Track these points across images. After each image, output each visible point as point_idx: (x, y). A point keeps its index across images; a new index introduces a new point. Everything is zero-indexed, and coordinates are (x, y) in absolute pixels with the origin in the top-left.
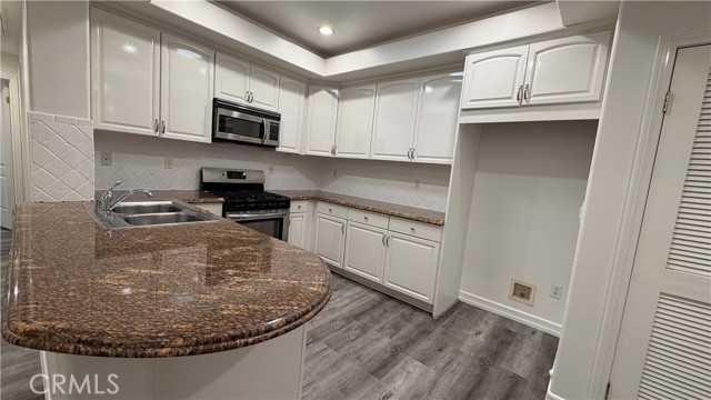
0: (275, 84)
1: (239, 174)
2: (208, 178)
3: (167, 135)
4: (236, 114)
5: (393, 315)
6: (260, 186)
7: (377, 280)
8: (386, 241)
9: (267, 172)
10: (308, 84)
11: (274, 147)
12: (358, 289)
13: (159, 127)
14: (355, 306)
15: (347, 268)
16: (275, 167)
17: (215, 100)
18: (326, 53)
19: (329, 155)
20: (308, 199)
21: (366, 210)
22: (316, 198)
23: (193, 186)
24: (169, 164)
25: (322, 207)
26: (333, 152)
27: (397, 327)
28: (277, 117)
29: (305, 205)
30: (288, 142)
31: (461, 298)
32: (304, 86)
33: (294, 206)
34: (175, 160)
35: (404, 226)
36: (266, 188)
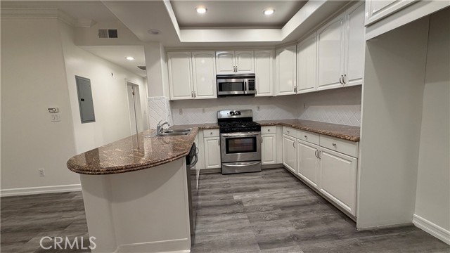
0: (251, 57)
2: (220, 116)
3: (197, 98)
4: (233, 80)
6: (251, 119)
7: (315, 185)
10: (274, 49)
11: (254, 94)
12: (304, 191)
13: (193, 94)
14: (289, 201)
16: (261, 106)
17: (217, 76)
18: (281, 26)
19: (293, 93)
21: (305, 130)
22: (280, 124)
24: (204, 111)
25: (285, 130)
26: (295, 91)
27: (309, 224)
28: (253, 76)
30: (262, 89)
31: (414, 222)
33: (264, 130)
34: (207, 108)
35: (328, 142)
36: (254, 120)
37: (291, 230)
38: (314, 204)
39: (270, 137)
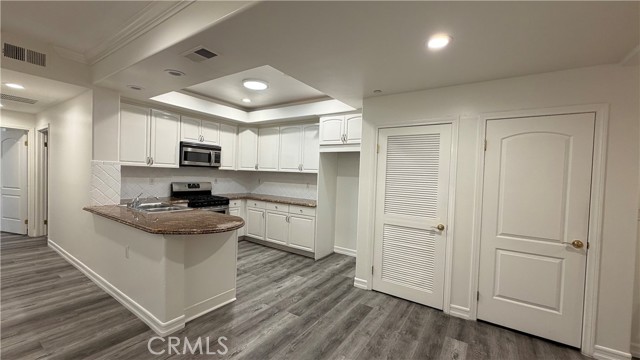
0: (217, 129)
1: (198, 186)
2: (176, 188)
3: (154, 165)
4: (190, 149)
5: (292, 260)
6: (210, 192)
7: (284, 244)
8: (288, 220)
9: (213, 183)
10: (239, 127)
11: (218, 167)
12: (274, 251)
13: (150, 161)
15: (268, 240)
16: (219, 179)
17: (181, 143)
18: (248, 109)
19: (254, 169)
20: (241, 198)
21: (276, 202)
22: (245, 198)
23: (166, 194)
24: (152, 181)
25: (250, 203)
26: (256, 167)
27: (292, 265)
28: (218, 149)
29: (239, 202)
30: (226, 163)
31: (335, 251)
32: (235, 128)
33: (232, 203)
35: (297, 210)
36: (213, 193)
37: (285, 270)
38: (286, 256)
39: (235, 209)
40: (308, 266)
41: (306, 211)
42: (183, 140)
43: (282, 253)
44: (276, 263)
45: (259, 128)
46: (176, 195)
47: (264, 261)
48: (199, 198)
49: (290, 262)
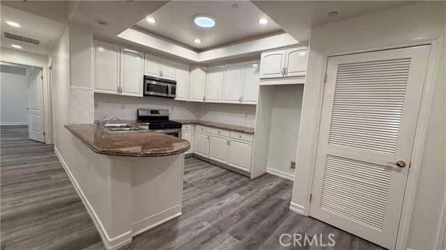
0: (174, 67)
1: (157, 112)
2: (141, 113)
3: (123, 94)
4: (154, 83)
5: (231, 177)
6: (167, 118)
7: (225, 162)
8: (228, 143)
9: (170, 110)
10: (191, 65)
11: (173, 98)
12: (216, 168)
13: (120, 90)
14: (213, 174)
15: (211, 158)
16: (175, 108)
17: (145, 76)
18: (199, 50)
19: (202, 101)
20: (191, 123)
21: (219, 128)
22: (195, 124)
23: (134, 118)
24: (123, 107)
25: (199, 127)
26: (204, 99)
27: (231, 182)
28: (175, 83)
29: (190, 127)
30: (181, 95)
31: (268, 171)
32: (188, 66)
33: (184, 127)
34: (126, 105)
35: (236, 135)
36: (170, 119)
37: (225, 187)
38: (226, 173)
39: (187, 133)
40: (245, 184)
41: (244, 137)
42: (146, 74)
43: (223, 170)
44: (217, 179)
45: (208, 66)
46: (141, 119)
47: (208, 176)
48: (157, 121)
49: (230, 179)
